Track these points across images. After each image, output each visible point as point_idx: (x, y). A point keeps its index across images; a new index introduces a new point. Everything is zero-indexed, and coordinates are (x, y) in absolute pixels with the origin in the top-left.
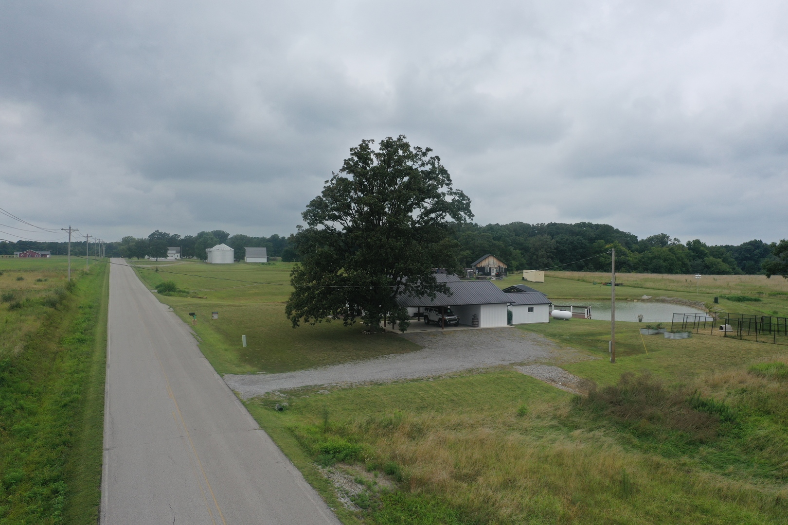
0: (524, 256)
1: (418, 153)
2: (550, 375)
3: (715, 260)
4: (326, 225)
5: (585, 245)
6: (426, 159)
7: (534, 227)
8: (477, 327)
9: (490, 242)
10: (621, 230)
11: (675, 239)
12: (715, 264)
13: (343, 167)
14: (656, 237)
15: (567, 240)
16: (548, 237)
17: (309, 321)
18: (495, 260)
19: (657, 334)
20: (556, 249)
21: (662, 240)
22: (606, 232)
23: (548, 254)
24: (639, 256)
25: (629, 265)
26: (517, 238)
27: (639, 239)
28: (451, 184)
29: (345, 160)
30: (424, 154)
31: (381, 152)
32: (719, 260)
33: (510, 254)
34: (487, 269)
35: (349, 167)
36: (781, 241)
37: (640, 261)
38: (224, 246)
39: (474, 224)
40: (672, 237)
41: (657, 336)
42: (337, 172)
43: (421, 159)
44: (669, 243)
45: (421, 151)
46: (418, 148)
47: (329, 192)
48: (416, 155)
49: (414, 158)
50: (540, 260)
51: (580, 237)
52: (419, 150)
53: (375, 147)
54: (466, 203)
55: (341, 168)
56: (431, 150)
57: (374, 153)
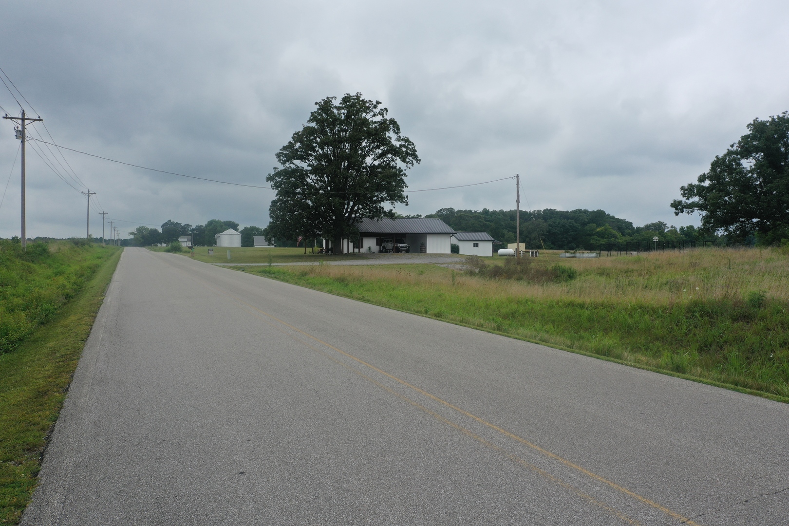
1: (370, 106)
4: (296, 165)
5: (577, 228)
6: (377, 110)
7: (531, 214)
8: (425, 253)
10: (616, 217)
11: (672, 227)
13: (310, 118)
14: (654, 225)
15: (559, 223)
16: (542, 221)
20: (549, 231)
21: (659, 227)
23: (540, 237)
27: (635, 226)
28: (400, 132)
29: (311, 113)
30: (375, 107)
31: (341, 105)
35: (314, 118)
38: (231, 231)
40: (669, 225)
42: (307, 125)
43: (372, 111)
44: (666, 230)
45: (373, 104)
46: (370, 101)
47: (298, 137)
48: (368, 108)
49: (367, 109)
50: (532, 242)
51: (573, 221)
52: (371, 103)
53: (336, 103)
54: (412, 148)
55: (309, 119)
56: (381, 103)
57: (336, 107)
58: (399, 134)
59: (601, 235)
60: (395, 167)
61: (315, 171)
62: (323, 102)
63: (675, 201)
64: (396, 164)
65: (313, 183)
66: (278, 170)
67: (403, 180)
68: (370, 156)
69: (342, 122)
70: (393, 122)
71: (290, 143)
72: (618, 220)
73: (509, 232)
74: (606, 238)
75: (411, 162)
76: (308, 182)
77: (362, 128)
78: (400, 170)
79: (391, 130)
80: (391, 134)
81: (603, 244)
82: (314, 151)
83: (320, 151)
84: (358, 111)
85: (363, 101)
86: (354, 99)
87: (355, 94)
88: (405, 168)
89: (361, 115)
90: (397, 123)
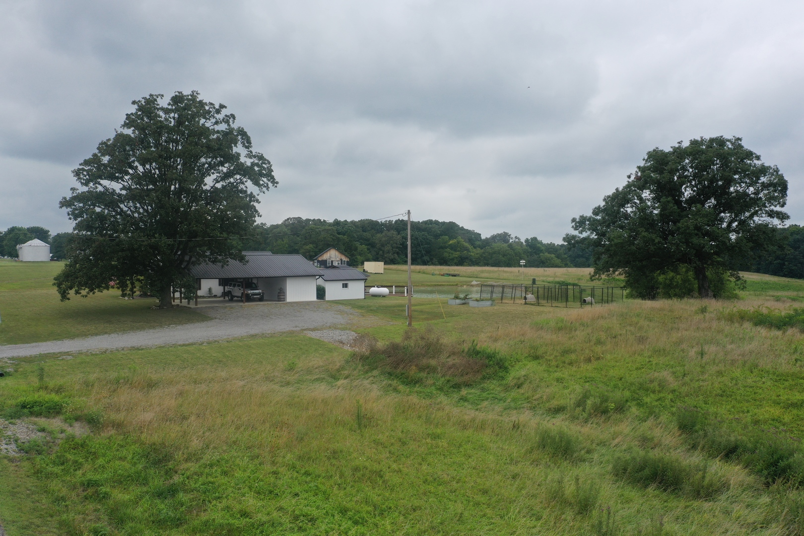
0: (370, 252)
1: (211, 109)
2: (340, 338)
3: (549, 255)
4: (105, 186)
5: (430, 241)
6: (220, 117)
7: (382, 224)
8: (284, 301)
9: (334, 236)
10: (465, 228)
11: (516, 237)
12: (549, 260)
13: (125, 122)
14: (499, 235)
16: (394, 233)
17: (80, 293)
18: (337, 253)
19: (463, 304)
20: (402, 244)
21: (504, 237)
22: (450, 229)
23: (394, 249)
24: (479, 251)
25: (471, 260)
26: (364, 234)
27: (483, 237)
28: (251, 147)
29: (127, 115)
30: (218, 111)
31: (170, 107)
32: (553, 256)
33: (356, 249)
34: (329, 261)
35: (130, 122)
36: (581, 216)
37: (481, 256)
38: (36, 242)
39: (322, 221)
40: (513, 236)
41: (463, 305)
42: (120, 130)
43: (214, 117)
44: (511, 241)
45: (214, 108)
46: (211, 104)
47: (105, 148)
48: (209, 112)
49: (206, 114)
50: (385, 255)
51: (426, 233)
52: (212, 106)
53: (164, 102)
54: (268, 167)
55: (123, 123)
56: (225, 107)
57: (162, 109)
58: (250, 149)
59: (454, 248)
60: (246, 191)
61: (133, 196)
62: (143, 101)
63: (567, 235)
64: (246, 187)
65: (129, 212)
66: (78, 192)
67: (255, 207)
68: (210, 176)
69: (170, 130)
70: (242, 133)
71: (95, 155)
72: (468, 231)
73: (361, 245)
74: (458, 251)
75: (266, 185)
76: (122, 210)
77: (199, 139)
78: (251, 196)
79: (239, 142)
80: (239, 149)
81: (457, 258)
82: (132, 167)
83: (141, 168)
84: (194, 116)
85: (201, 102)
86: (188, 99)
87: (189, 93)
88: (258, 192)
89: (198, 122)
90: (248, 133)
